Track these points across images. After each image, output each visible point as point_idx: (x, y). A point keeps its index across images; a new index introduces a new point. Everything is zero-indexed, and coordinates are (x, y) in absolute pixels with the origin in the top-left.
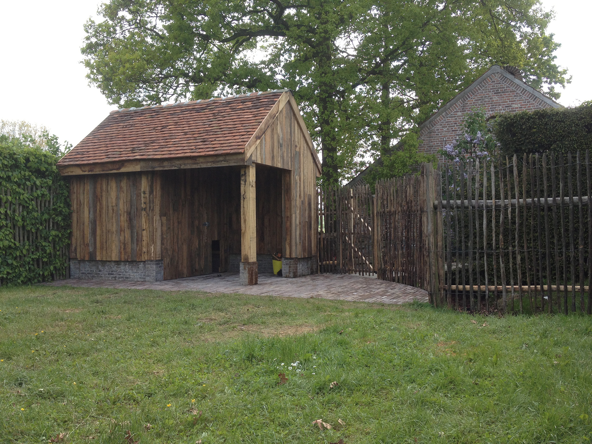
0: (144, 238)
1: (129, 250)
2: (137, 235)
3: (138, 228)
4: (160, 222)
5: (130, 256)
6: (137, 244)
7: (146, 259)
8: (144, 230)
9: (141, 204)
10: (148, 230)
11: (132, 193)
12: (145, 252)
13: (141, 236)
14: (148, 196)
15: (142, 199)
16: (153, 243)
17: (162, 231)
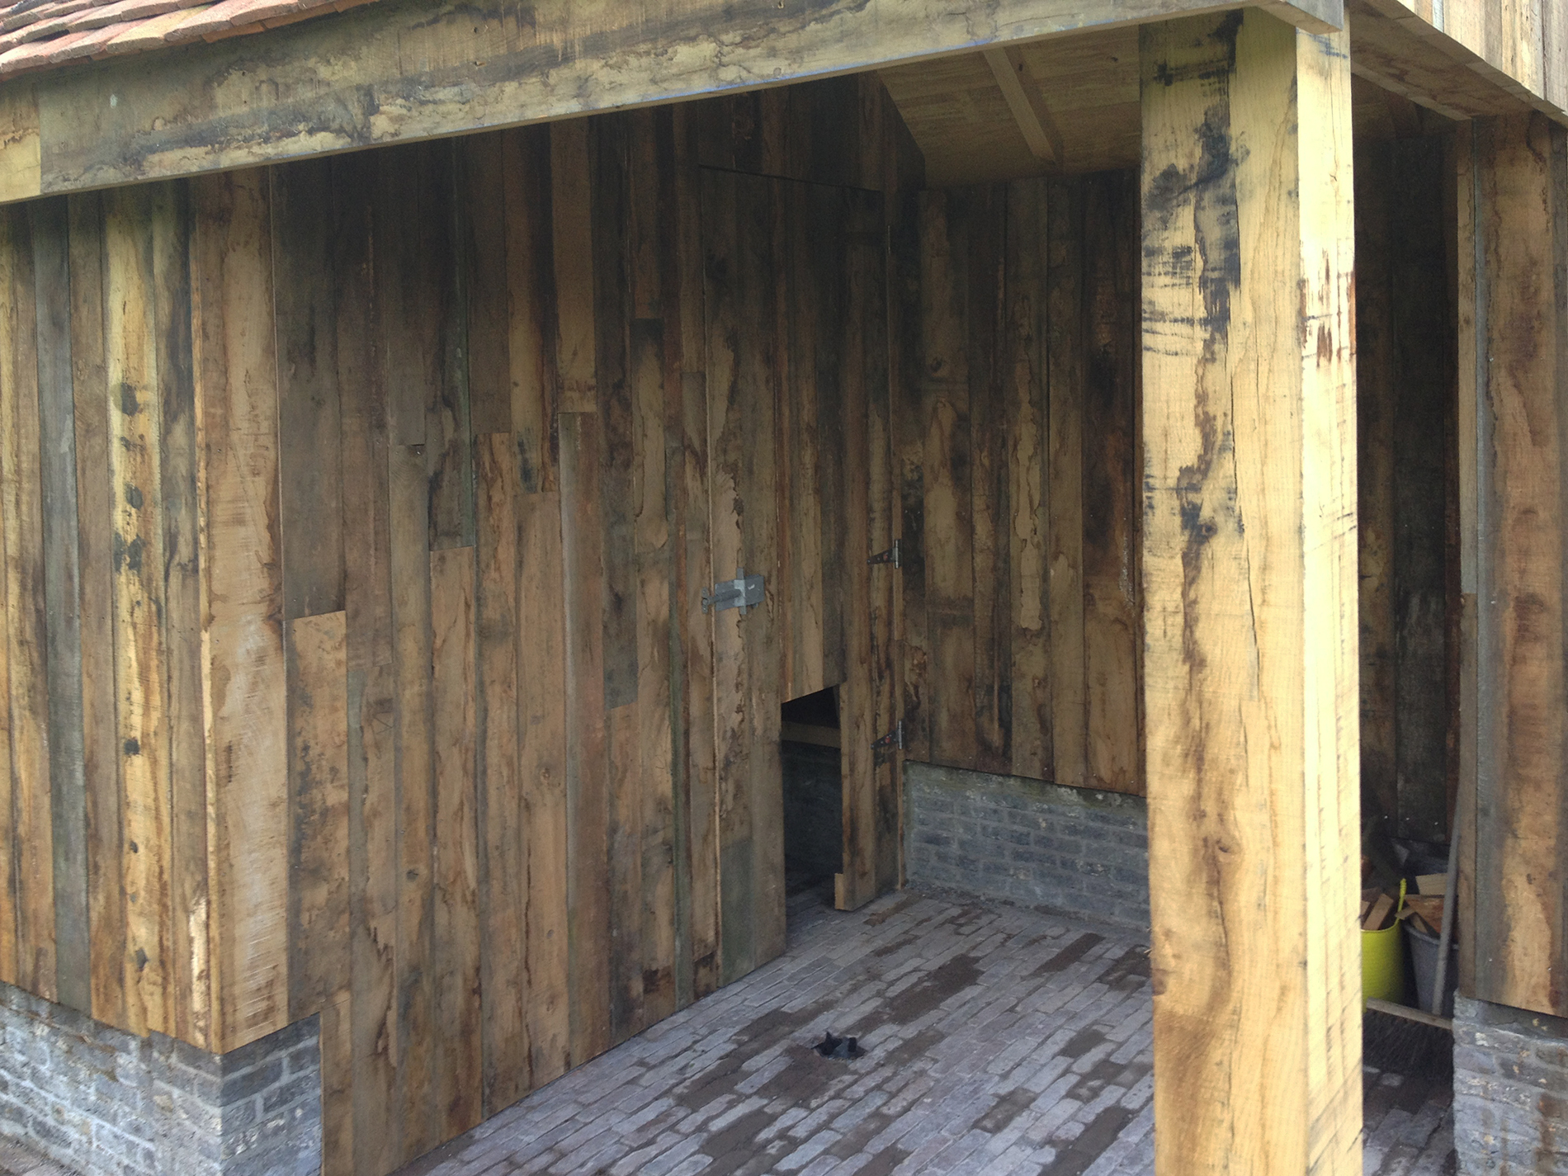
0: (139, 827)
1: (42, 903)
2: (90, 786)
3: (97, 720)
4: (276, 668)
5: (50, 961)
6: (93, 869)
7: (155, 1022)
8: (132, 748)
9: (111, 502)
10: (164, 761)
11: (48, 397)
12: (142, 960)
13: (112, 801)
14: (153, 436)
15: (118, 454)
16: (202, 887)
17: (297, 750)
